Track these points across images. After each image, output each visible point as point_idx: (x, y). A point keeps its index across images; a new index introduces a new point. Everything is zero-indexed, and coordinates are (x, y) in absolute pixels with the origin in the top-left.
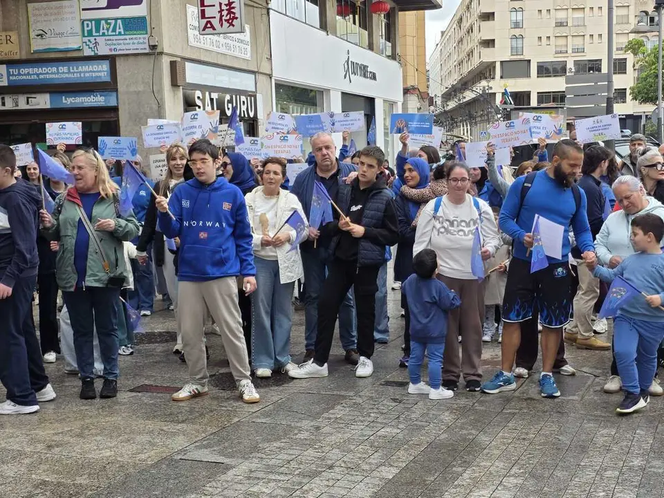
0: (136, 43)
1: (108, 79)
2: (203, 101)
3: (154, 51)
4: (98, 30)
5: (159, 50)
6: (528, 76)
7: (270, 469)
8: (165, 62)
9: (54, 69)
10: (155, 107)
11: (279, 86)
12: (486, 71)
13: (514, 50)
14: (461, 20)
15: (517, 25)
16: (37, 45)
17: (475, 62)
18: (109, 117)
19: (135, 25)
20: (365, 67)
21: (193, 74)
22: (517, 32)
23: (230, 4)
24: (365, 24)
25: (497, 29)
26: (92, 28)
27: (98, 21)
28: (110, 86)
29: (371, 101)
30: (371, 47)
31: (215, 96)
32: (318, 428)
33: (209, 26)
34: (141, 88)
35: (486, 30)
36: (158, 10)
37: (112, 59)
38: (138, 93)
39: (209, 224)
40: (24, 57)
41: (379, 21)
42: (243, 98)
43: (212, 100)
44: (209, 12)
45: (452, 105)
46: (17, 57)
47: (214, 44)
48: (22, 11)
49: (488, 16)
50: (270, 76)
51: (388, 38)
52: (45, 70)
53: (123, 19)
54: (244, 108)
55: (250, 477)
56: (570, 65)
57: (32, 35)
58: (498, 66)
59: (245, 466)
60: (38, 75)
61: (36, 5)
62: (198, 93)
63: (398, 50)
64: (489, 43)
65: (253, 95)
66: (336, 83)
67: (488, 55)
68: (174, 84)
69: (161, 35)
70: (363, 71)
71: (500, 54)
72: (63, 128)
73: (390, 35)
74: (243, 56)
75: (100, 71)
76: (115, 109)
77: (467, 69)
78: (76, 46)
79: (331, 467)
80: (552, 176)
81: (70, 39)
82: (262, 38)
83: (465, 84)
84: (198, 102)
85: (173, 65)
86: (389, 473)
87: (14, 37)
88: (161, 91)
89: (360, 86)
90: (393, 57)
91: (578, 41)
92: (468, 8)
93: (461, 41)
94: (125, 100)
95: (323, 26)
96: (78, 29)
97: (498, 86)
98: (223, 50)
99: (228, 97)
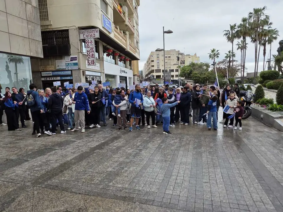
0: (76, 67)
1: (71, 74)
2: (89, 78)
3: (79, 69)
4: (69, 65)
5: (80, 69)
6: (161, 72)
7: (83, 142)
8: (81, 71)
9: (61, 72)
10: (80, 79)
11: (106, 75)
12: (152, 71)
13: (158, 67)
14: (148, 62)
15: (158, 63)
16: (57, 68)
17: (151, 70)
18: (71, 81)
19: (76, 64)
20: (125, 71)
21: (87, 73)
22: (158, 64)
23: (93, 60)
24: (125, 63)
25: (154, 63)
26: (68, 65)
27: (69, 63)
28: (71, 75)
29: (126, 77)
30: (126, 67)
31: (92, 77)
32: (95, 135)
33: (89, 64)
34: (77, 76)
35: (152, 64)
36: (80, 62)
37: (71, 71)
38: (76, 77)
39: (79, 101)
40: (55, 70)
41: (128, 63)
42: (98, 77)
43: (91, 78)
44: (89, 62)
45: (146, 78)
46: (54, 70)
47: (92, 67)
48: (55, 62)
49: (153, 61)
50: (104, 73)
51: (130, 66)
52: (59, 73)
53: (73, 63)
54: (98, 79)
55: (79, 143)
56: (168, 70)
57: (56, 66)
58: (155, 70)
59: (79, 141)
60: (58, 73)
61: (57, 60)
62: (88, 77)
63: (132, 68)
64: (153, 66)
65: (100, 77)
66: (118, 74)
67: (153, 68)
68: (83, 75)
69: (80, 66)
70: (124, 72)
71: (155, 68)
72: (56, 83)
73: (130, 65)
74: (98, 69)
75: (69, 73)
76: (72, 80)
77: (149, 71)
78: (65, 68)
79: (93, 141)
80: (136, 91)
81: (64, 67)
82: (102, 66)
83: (149, 74)
84: (88, 78)
85: (83, 71)
86: (103, 142)
87: (53, 66)
88: (80, 76)
89: (123, 75)
90: (131, 69)
91: (170, 66)
92: (149, 59)
93: (148, 66)
94: (74, 78)
95: (116, 64)
96: (65, 65)
97: (155, 74)
98: (94, 68)
99: (95, 77)
